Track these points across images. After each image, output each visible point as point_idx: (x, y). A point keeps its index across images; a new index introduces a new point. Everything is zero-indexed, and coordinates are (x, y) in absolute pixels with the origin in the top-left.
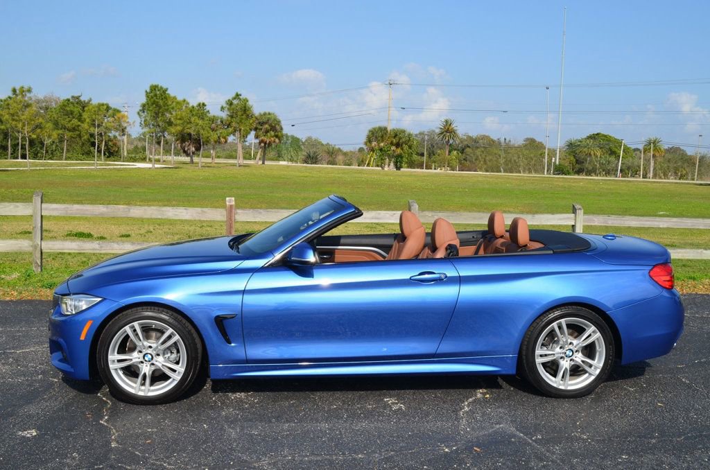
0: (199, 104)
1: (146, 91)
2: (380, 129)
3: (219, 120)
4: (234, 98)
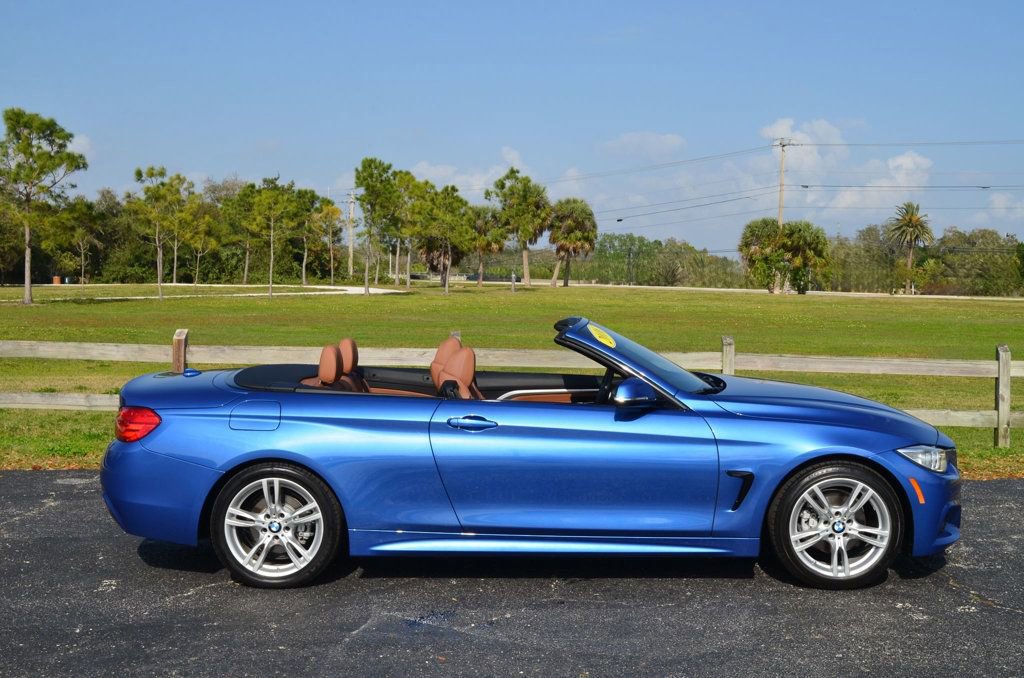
0: (446, 189)
1: (357, 170)
2: (765, 223)
3: (490, 214)
4: (508, 177)
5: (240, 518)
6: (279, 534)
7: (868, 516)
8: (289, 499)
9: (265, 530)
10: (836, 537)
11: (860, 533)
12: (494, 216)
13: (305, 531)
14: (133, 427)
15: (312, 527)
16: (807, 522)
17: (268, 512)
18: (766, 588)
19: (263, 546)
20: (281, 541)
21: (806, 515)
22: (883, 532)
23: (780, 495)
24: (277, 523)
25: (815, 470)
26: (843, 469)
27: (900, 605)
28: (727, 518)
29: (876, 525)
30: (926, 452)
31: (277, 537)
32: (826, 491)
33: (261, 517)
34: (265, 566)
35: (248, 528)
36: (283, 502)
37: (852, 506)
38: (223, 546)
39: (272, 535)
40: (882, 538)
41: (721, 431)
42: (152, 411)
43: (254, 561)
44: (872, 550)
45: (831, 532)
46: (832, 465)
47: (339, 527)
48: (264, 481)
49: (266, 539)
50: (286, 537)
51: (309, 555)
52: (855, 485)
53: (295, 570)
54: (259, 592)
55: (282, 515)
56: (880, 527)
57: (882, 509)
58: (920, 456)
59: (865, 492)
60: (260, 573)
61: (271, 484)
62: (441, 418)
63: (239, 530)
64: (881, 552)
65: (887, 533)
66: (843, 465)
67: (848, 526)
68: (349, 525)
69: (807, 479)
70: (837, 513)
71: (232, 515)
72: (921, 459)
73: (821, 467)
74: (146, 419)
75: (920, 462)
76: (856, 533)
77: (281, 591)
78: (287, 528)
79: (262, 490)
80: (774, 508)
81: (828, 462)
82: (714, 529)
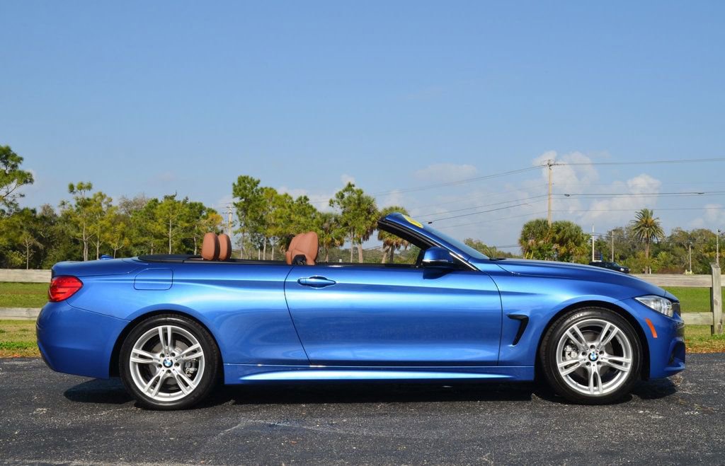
0: (300, 199)
1: (234, 184)
4: (346, 190)
5: (141, 357)
6: (171, 369)
7: (615, 348)
8: (178, 343)
9: (160, 366)
10: (592, 364)
11: (610, 361)
12: (336, 220)
13: (191, 367)
14: (61, 290)
15: (196, 364)
16: (570, 354)
17: (163, 352)
18: (540, 405)
19: (159, 377)
20: (172, 374)
21: (569, 349)
22: (627, 360)
23: (548, 333)
24: (168, 361)
25: (574, 314)
26: (594, 313)
27: (641, 412)
28: (510, 351)
29: (621, 355)
30: (656, 301)
31: (169, 371)
32: (583, 329)
33: (158, 355)
34: (160, 394)
35: (147, 365)
36: (174, 345)
37: (602, 341)
38: (129, 379)
39: (166, 369)
40: (626, 364)
41: (503, 286)
42: (76, 278)
43: (152, 390)
44: (619, 374)
45: (588, 360)
46: (587, 310)
47: (216, 362)
48: (160, 328)
49: (161, 373)
50: (177, 371)
51: (193, 385)
52: (605, 325)
53: (183, 396)
54: (155, 413)
55: (173, 355)
56: (625, 356)
57: (626, 343)
58: (652, 303)
59: (612, 329)
60: (156, 398)
61: (165, 331)
62: (293, 279)
63: (141, 366)
64: (626, 375)
65: (630, 360)
66: (595, 310)
67: (600, 356)
68: (224, 361)
69: (568, 321)
70: (592, 347)
71: (135, 355)
72: (653, 305)
73: (579, 312)
74: (71, 284)
75: (652, 307)
76: (606, 361)
77: (172, 412)
78: (177, 364)
79: (158, 336)
80: (544, 343)
81: (584, 308)
82: (500, 359)
